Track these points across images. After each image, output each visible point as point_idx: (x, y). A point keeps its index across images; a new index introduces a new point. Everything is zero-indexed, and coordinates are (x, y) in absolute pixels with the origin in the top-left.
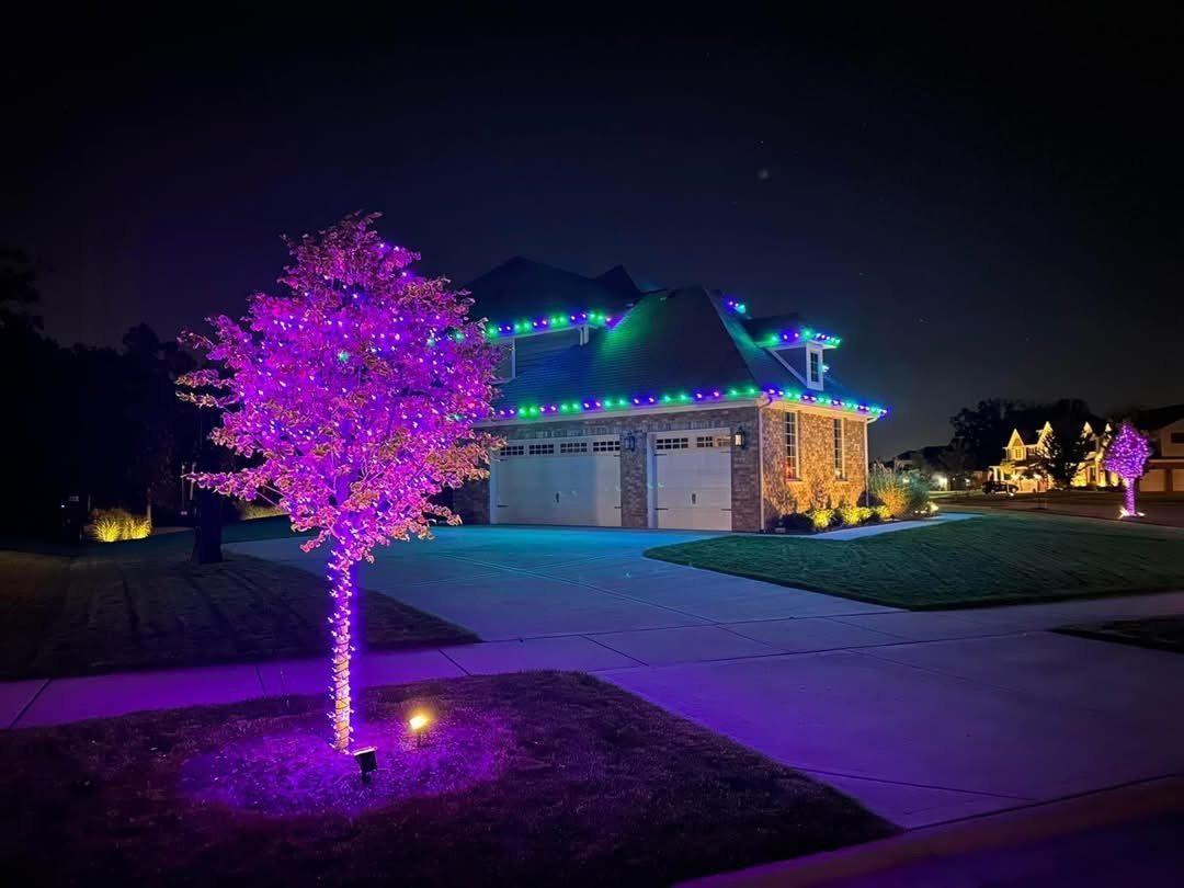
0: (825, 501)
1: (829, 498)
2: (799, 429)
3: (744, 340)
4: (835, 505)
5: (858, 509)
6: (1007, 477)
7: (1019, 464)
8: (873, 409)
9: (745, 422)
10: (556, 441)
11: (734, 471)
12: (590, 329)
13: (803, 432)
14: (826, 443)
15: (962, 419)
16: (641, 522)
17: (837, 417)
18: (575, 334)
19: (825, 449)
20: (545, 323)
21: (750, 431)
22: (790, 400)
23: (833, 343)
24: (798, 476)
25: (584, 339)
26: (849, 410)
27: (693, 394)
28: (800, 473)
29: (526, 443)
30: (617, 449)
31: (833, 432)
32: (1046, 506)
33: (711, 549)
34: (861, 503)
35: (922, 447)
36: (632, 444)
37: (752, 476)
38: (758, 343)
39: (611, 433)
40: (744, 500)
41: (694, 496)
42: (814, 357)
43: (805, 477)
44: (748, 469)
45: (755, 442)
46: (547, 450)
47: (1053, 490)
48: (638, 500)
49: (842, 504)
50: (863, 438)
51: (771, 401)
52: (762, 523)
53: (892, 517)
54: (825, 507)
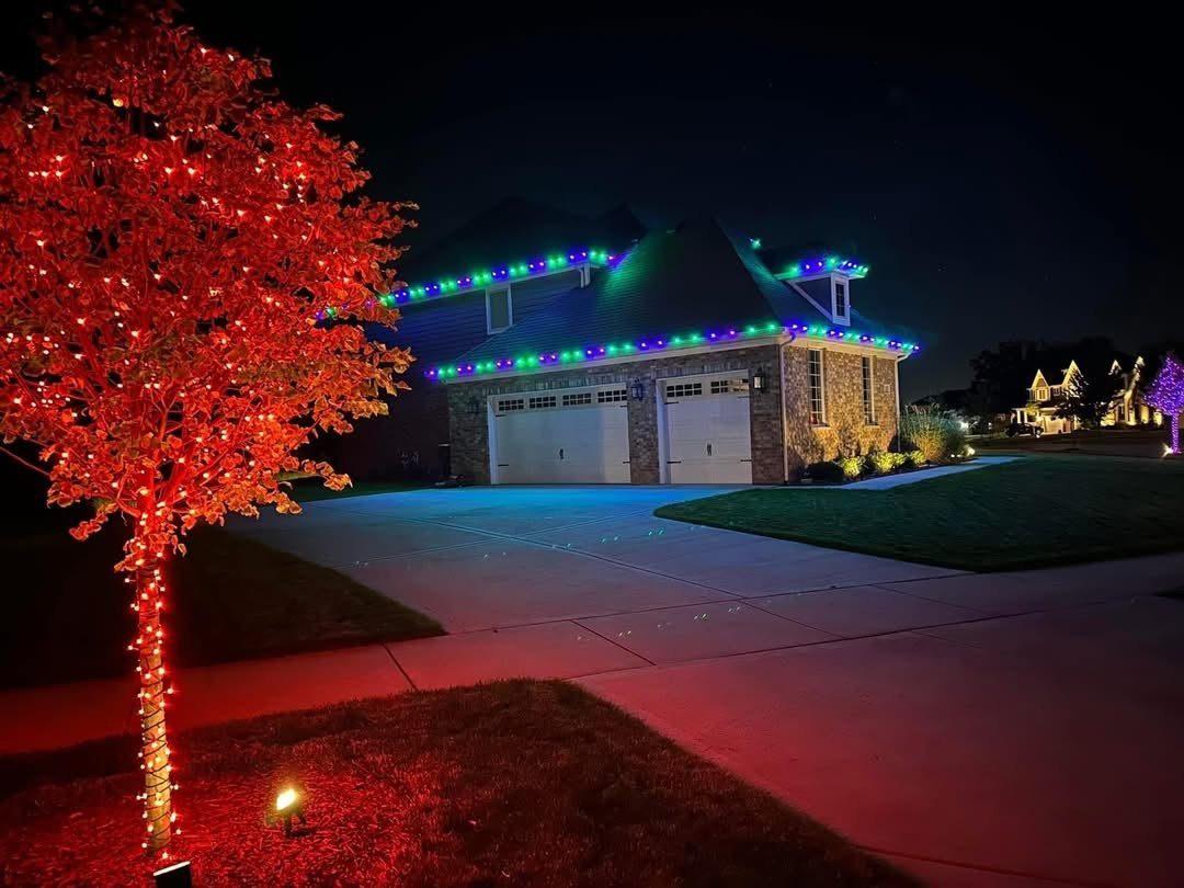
0: (854, 447)
1: (858, 444)
2: (825, 369)
3: (762, 272)
4: (865, 451)
5: (890, 455)
6: (1031, 419)
7: (1044, 404)
8: (905, 346)
9: (764, 362)
10: (558, 393)
11: (753, 417)
12: (591, 269)
13: (829, 372)
14: (854, 384)
15: (983, 361)
16: (652, 477)
17: (865, 354)
18: (576, 275)
19: (853, 391)
20: (542, 264)
21: (771, 372)
22: (815, 337)
23: (860, 272)
24: (824, 421)
25: (586, 280)
26: (879, 347)
27: (706, 334)
28: (827, 419)
29: (526, 396)
30: (624, 399)
31: (861, 372)
32: (1078, 446)
33: (730, 506)
34: (892, 449)
35: (943, 391)
36: (639, 392)
37: (774, 422)
38: (776, 275)
39: (616, 382)
40: (764, 450)
41: (709, 447)
42: (840, 288)
43: (831, 422)
44: (769, 415)
45: (775, 384)
46: (548, 402)
47: (1079, 430)
48: (648, 453)
49: (872, 451)
50: (894, 377)
51: (793, 338)
52: (786, 474)
53: (928, 462)
54: (854, 454)
